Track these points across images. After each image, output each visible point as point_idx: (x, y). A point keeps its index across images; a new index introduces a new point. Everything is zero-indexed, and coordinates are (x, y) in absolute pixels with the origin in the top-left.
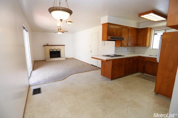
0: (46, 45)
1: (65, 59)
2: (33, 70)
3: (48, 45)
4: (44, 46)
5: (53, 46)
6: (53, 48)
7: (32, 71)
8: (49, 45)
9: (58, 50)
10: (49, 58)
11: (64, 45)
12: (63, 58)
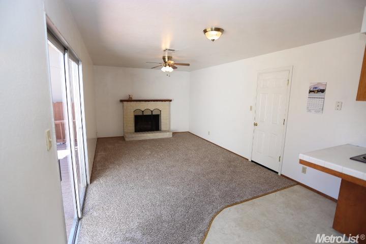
0: (127, 98)
1: (171, 136)
2: (91, 181)
3: (130, 100)
4: (122, 101)
5: (144, 102)
6: (143, 107)
7: (89, 182)
8: (134, 99)
9: (154, 113)
10: (131, 133)
11: (171, 101)
12: (168, 133)
